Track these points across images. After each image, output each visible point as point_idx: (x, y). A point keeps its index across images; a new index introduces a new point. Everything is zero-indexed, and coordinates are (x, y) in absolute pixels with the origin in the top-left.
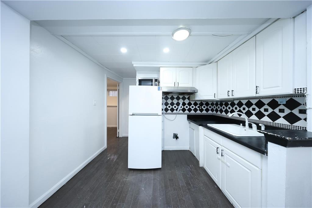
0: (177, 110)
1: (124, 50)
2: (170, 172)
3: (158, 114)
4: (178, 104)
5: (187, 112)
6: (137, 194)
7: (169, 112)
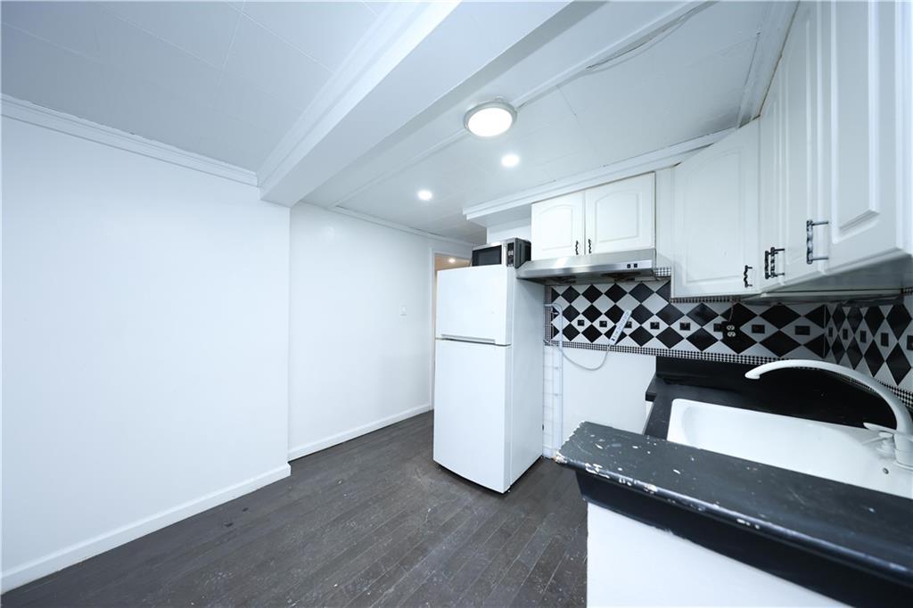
0: (609, 334)
1: (425, 195)
2: (523, 516)
3: (493, 340)
4: (615, 314)
5: (655, 344)
6: (412, 511)
7: (581, 339)
